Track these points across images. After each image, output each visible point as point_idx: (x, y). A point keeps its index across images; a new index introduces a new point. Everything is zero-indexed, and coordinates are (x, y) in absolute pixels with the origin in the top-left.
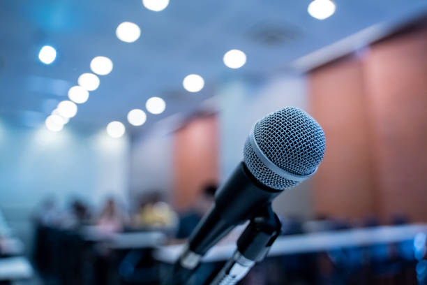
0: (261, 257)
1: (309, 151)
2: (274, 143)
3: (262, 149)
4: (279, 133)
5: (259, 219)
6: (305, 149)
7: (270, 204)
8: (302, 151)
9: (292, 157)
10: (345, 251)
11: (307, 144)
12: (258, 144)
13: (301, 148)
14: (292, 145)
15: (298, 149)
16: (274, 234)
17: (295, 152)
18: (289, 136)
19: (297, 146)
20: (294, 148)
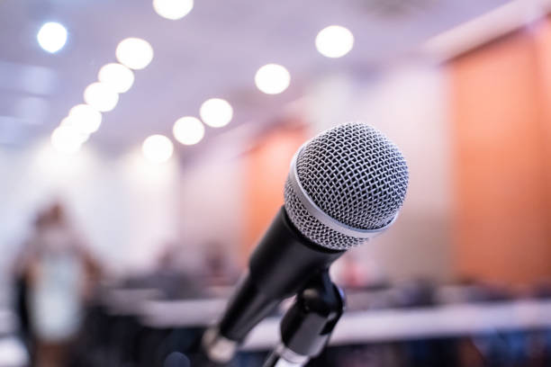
0: (316, 349)
1: (375, 192)
2: (322, 180)
3: (305, 188)
4: (330, 165)
5: (309, 293)
6: (369, 189)
7: (327, 270)
8: (364, 192)
9: (350, 201)
10: (503, 336)
11: (372, 181)
12: (301, 180)
13: (363, 187)
14: (349, 183)
15: (358, 190)
16: (332, 316)
17: (353, 193)
18: (345, 169)
19: (356, 185)
20: (351, 188)
